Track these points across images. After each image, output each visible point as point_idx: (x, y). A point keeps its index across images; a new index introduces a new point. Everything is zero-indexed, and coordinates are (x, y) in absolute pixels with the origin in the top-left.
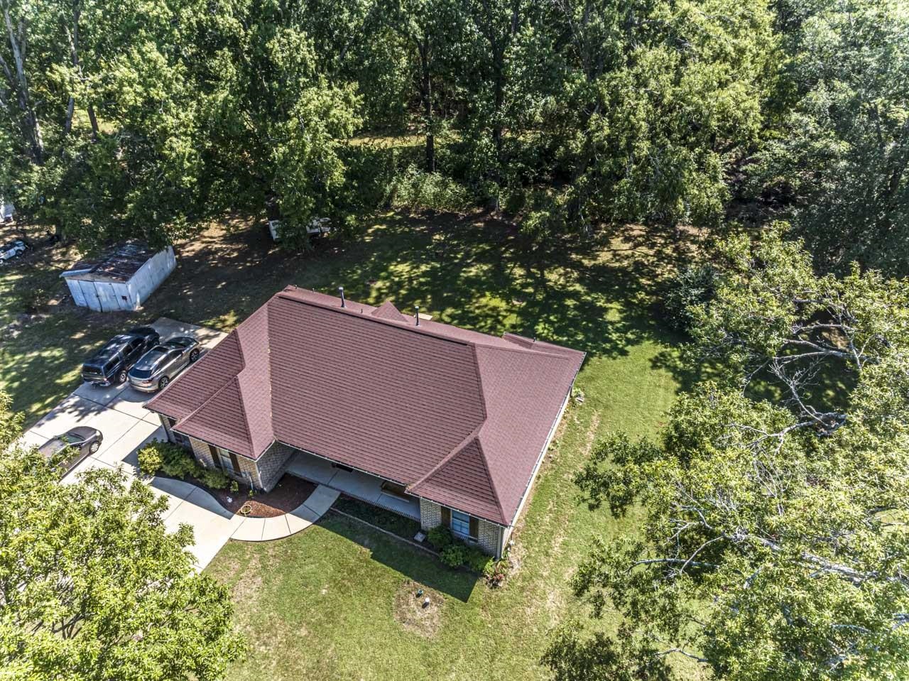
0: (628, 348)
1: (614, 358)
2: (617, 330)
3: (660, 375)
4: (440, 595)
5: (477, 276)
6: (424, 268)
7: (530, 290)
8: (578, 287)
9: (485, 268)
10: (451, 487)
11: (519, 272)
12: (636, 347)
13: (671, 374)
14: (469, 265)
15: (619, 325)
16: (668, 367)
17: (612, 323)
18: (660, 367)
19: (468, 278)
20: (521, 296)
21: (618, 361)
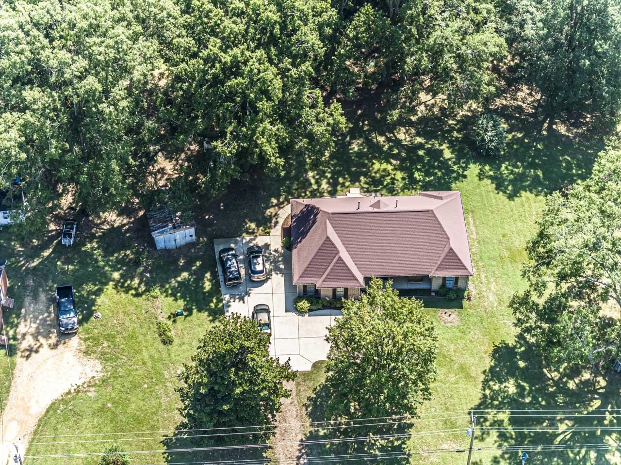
1: (462, 182)
4: (453, 310)
5: (360, 149)
9: (360, 142)
10: (447, 269)
11: (381, 139)
12: (469, 170)
13: (490, 181)
14: (350, 143)
15: (453, 160)
16: (487, 177)
17: (449, 159)
18: (483, 179)
19: (356, 153)
20: (393, 156)
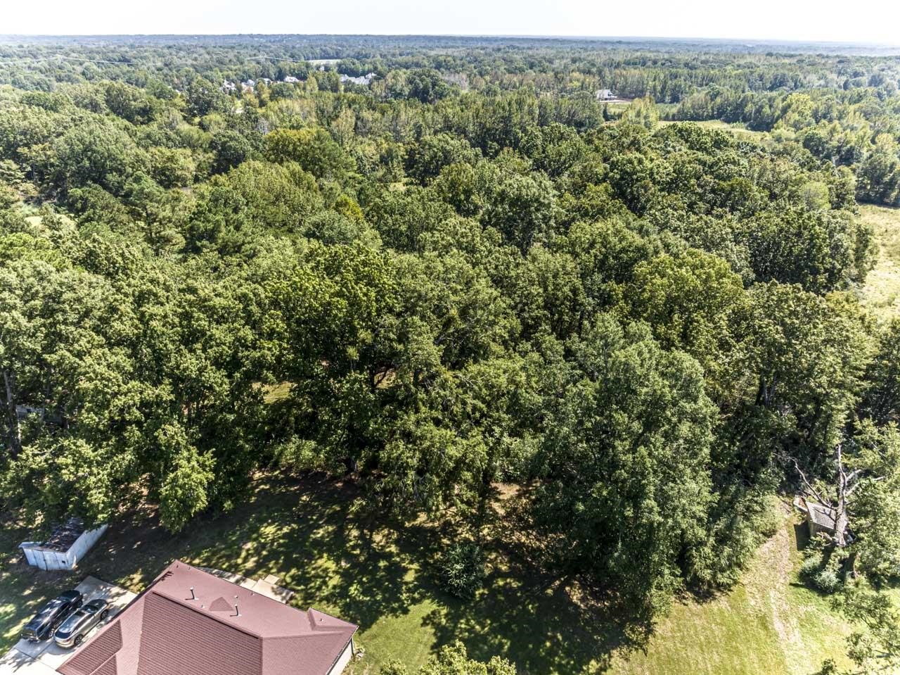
0: (411, 608)
1: (397, 617)
2: (409, 590)
3: (425, 632)
5: (323, 537)
6: (285, 530)
7: (357, 552)
8: (393, 549)
9: (330, 529)
11: (355, 533)
12: (418, 606)
13: (433, 630)
14: (319, 527)
15: (411, 586)
16: (433, 624)
17: (406, 583)
18: (428, 624)
19: (314, 539)
20: (349, 557)
21: (399, 619)
